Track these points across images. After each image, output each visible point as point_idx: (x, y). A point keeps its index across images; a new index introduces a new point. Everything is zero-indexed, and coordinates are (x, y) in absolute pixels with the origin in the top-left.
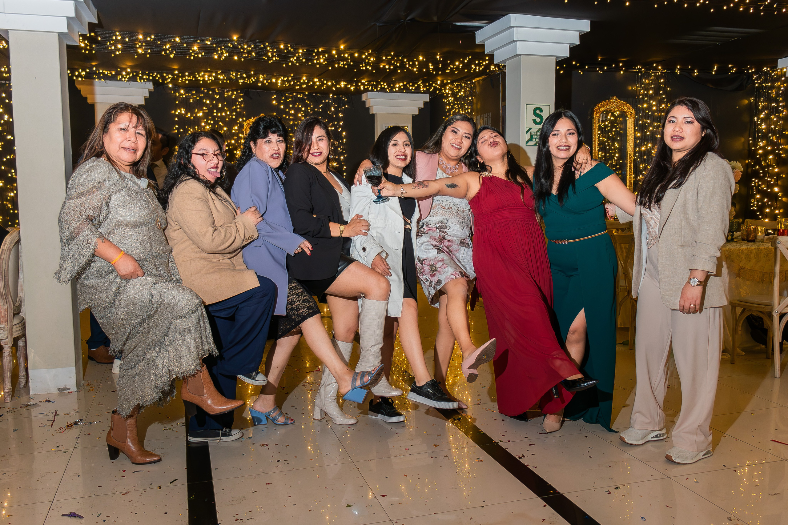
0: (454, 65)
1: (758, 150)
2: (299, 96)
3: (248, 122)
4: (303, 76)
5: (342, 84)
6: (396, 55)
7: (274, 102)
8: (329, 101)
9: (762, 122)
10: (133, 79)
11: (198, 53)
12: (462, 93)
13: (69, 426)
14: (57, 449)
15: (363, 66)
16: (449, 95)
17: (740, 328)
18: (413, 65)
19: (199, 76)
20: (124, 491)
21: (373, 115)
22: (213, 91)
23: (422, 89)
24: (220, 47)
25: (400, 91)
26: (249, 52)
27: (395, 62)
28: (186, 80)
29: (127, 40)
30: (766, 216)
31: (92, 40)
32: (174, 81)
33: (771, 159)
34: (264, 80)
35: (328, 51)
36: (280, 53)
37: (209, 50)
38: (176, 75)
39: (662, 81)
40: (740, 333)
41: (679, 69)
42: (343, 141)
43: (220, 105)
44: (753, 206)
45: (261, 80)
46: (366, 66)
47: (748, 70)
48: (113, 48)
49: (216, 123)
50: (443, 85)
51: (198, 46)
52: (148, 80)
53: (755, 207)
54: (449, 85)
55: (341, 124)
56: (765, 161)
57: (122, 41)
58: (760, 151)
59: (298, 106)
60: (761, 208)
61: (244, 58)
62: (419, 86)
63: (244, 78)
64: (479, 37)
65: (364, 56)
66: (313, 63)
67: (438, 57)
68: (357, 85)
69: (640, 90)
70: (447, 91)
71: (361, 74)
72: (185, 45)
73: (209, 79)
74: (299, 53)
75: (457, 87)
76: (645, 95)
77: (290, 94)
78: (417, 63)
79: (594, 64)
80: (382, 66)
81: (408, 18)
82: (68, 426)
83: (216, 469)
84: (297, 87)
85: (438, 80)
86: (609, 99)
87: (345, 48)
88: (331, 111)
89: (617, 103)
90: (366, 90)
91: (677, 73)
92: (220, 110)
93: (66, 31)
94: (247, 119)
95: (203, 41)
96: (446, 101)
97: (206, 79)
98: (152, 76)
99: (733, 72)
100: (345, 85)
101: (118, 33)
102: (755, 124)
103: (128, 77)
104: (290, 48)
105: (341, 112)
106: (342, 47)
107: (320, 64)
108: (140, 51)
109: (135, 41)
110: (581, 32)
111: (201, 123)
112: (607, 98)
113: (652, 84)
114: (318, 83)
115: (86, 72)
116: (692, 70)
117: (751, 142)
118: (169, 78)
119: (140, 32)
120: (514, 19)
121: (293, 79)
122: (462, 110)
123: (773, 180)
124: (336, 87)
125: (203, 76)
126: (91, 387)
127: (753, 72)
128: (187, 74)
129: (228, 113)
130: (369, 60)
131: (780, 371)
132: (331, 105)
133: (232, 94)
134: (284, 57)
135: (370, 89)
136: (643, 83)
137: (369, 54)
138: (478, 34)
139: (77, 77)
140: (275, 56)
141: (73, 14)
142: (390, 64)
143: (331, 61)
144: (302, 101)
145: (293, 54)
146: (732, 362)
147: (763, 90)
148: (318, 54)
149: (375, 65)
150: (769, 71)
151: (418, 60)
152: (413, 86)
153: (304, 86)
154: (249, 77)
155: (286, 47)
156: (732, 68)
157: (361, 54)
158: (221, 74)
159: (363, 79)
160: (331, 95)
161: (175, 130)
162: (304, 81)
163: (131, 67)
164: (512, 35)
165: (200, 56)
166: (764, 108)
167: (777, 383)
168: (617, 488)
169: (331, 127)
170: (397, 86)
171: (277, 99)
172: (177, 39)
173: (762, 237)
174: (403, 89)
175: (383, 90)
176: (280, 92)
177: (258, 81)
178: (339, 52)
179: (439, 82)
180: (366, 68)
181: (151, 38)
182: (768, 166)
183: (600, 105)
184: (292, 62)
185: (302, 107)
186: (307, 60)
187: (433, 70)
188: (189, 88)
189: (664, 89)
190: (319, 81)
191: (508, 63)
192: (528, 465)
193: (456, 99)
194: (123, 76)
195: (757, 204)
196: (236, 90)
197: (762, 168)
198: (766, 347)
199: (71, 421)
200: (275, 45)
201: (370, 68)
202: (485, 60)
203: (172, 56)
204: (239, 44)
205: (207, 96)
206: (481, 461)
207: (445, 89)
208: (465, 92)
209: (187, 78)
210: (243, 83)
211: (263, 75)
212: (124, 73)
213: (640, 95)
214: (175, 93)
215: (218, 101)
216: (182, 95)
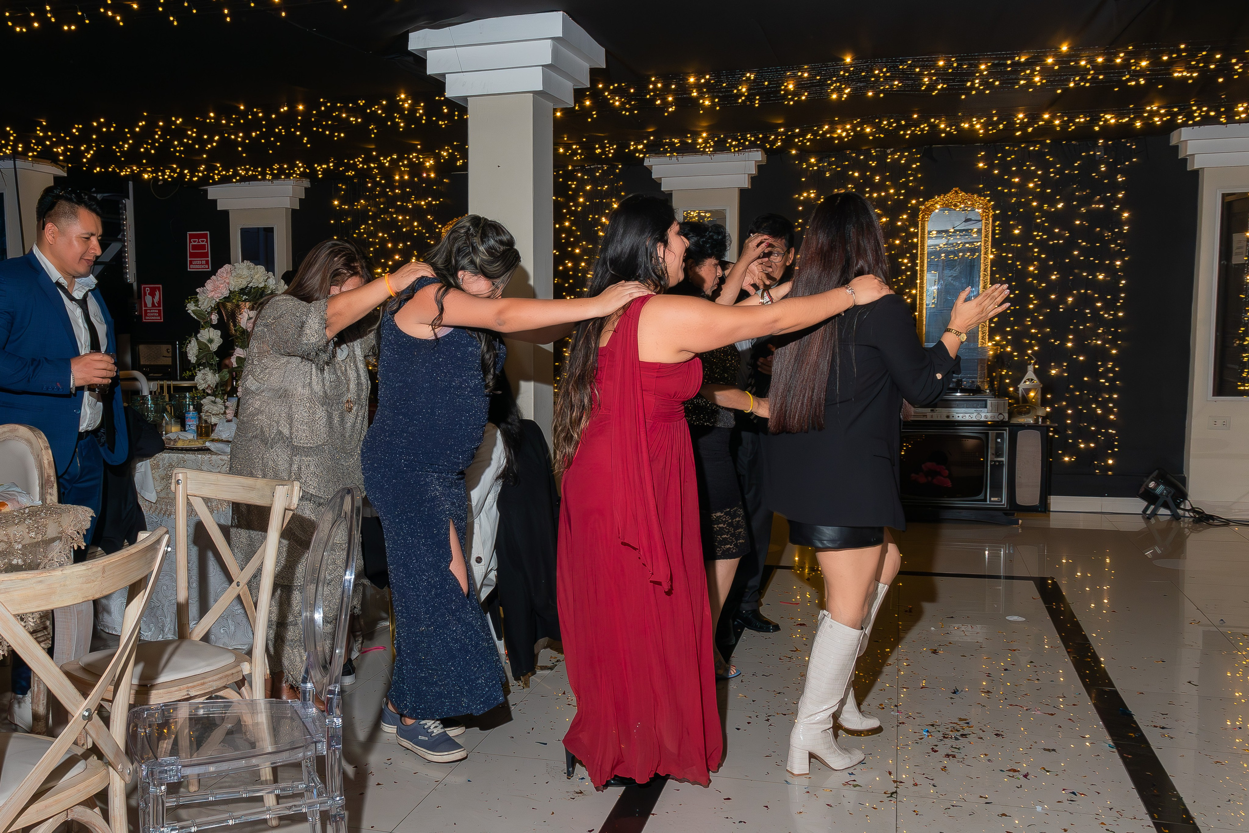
2: (1032, 148)
3: (928, 204)
4: (1015, 112)
7: (981, 165)
8: (1095, 154)
21: (1196, 173)
22: (868, 153)
34: (947, 126)
35: (1039, 60)
42: (1121, 229)
43: (877, 178)
45: (942, 126)
59: (1029, 167)
65: (1118, 61)
73: (846, 136)
74: (980, 71)
84: (1018, 133)
87: (1072, 48)
88: (1099, 172)
92: (877, 187)
94: (928, 199)
97: (843, 135)
105: (1122, 172)
106: (1064, 48)
107: (1034, 86)
108: (705, 102)
114: (1054, 122)
125: (832, 131)
129: (891, 191)
132: (1098, 162)
133: (901, 157)
143: (1053, 77)
144: (1038, 158)
153: (1029, 130)
157: (1110, 56)
162: (1021, 120)
169: (1099, 203)
171: (989, 159)
176: (989, 146)
178: (1063, 60)
185: (1038, 169)
188: (824, 153)
196: (908, 149)
205: (856, 165)
209: (808, 137)
214: (801, 163)
215: (874, 171)
216: (813, 165)
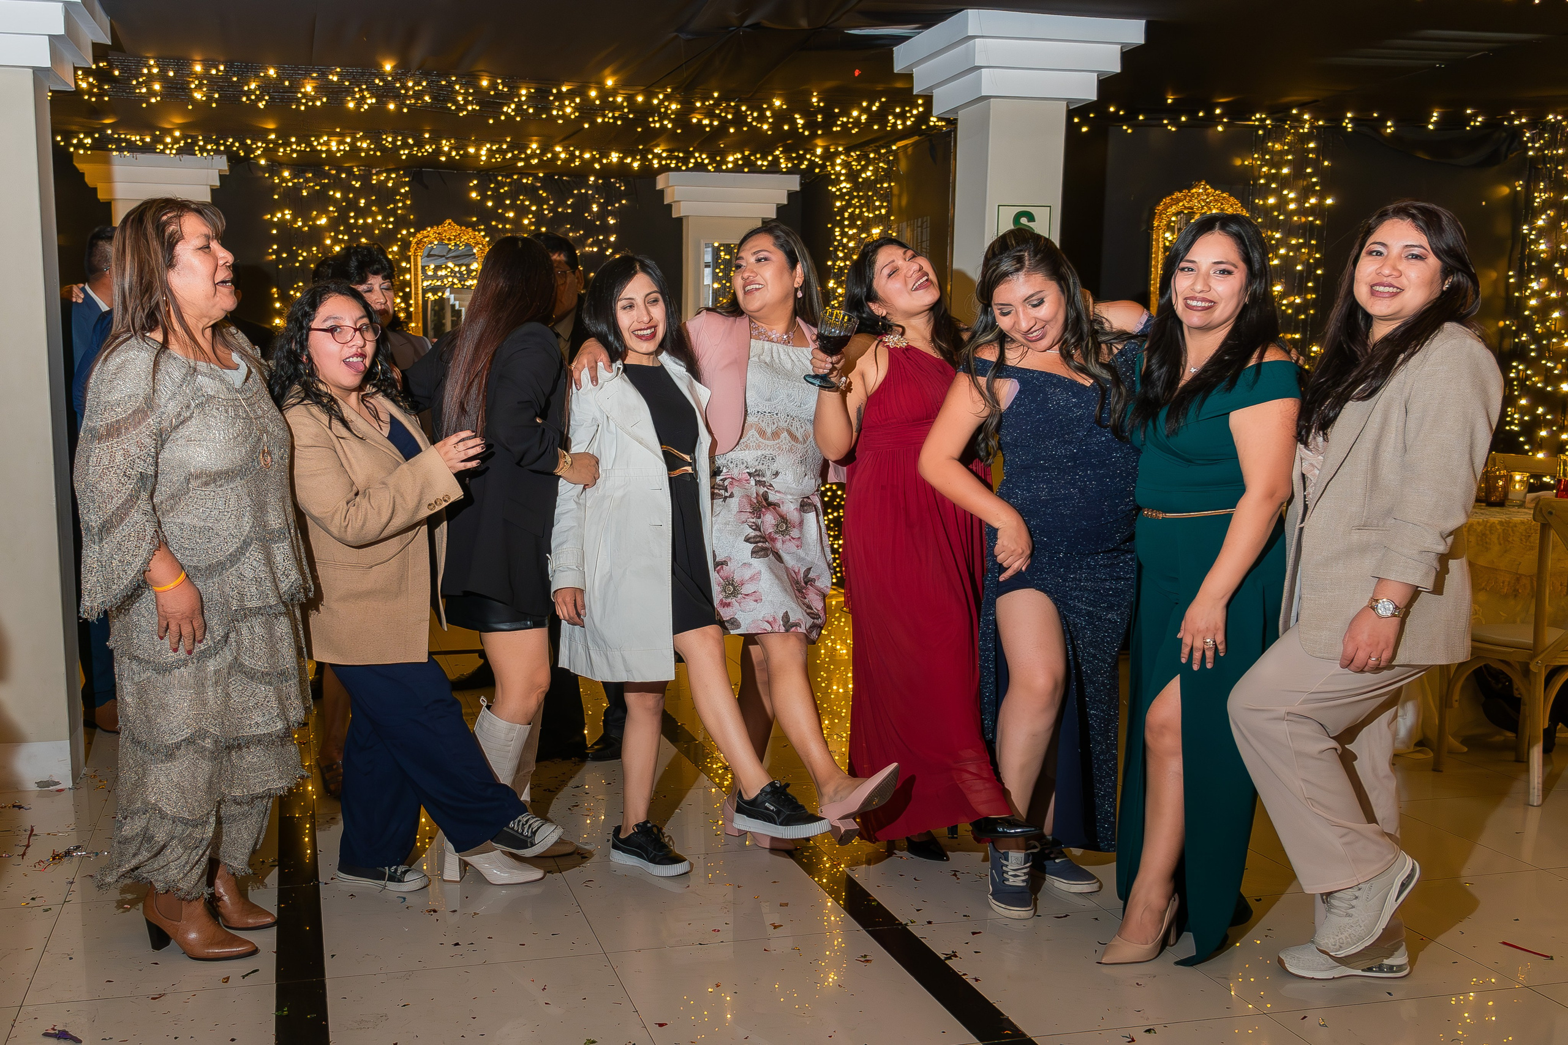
0: (849, 116)
1: (1529, 298)
2: (525, 181)
3: (419, 236)
4: (531, 141)
5: (614, 157)
6: (725, 97)
7: (474, 195)
8: (586, 192)
9: (1540, 235)
10: (187, 150)
11: (313, 99)
12: (869, 173)
13: (56, 857)
14: (32, 903)
15: (654, 122)
16: (842, 178)
17: (1456, 696)
18: (762, 118)
19: (319, 144)
20: (155, 994)
22: (349, 171)
23: (783, 166)
24: (359, 86)
25: (737, 169)
26: (418, 95)
27: (721, 111)
28: (293, 151)
29: (171, 74)
30: (1538, 445)
31: (102, 76)
32: (267, 152)
33: (1556, 319)
34: (451, 149)
35: (581, 91)
36: (481, 97)
37: (336, 94)
38: (271, 141)
39: (1312, 145)
40: (1456, 705)
41: (1351, 120)
43: (362, 202)
44: (1511, 423)
45: (446, 149)
46: (661, 120)
47: (1511, 119)
48: (144, 90)
49: (354, 238)
50: (829, 156)
51: (314, 85)
52: (217, 152)
53: (1516, 425)
54: (842, 157)
55: (612, 239)
56: (1543, 323)
57: (162, 77)
58: (1533, 302)
59: (523, 201)
60: (1529, 429)
61: (408, 106)
62: (776, 159)
63: (410, 147)
64: (902, 58)
65: (655, 102)
66: (550, 115)
67: (814, 100)
68: (644, 158)
69: (1261, 166)
70: (838, 168)
71: (652, 136)
72: (287, 83)
73: (339, 150)
74: (519, 96)
75: (858, 160)
76: (1270, 178)
77: (507, 176)
78: (768, 114)
79: (1158, 110)
80: (695, 120)
81: (747, 23)
82: (54, 859)
83: (333, 956)
84: (521, 164)
85: (817, 146)
86: (1190, 188)
87: (616, 83)
88: (590, 211)
89: (1208, 195)
90: (665, 169)
91: (1346, 127)
92: (362, 213)
93: (46, 63)
94: (418, 231)
95: (323, 75)
96: (834, 189)
97: (334, 148)
98: (224, 144)
99: (1478, 124)
100: (621, 159)
101: (152, 62)
102: (1524, 241)
103: (176, 146)
104: (500, 87)
105: (614, 214)
106: (610, 83)
107: (564, 117)
108: (198, 96)
109: (188, 76)
110: (1123, 45)
111: (324, 239)
112: (1186, 184)
113: (1288, 152)
114: (563, 156)
115: (93, 139)
116: (1382, 120)
117: (1512, 280)
118: (258, 148)
119: (198, 58)
120: (975, 19)
121: (511, 148)
122: (868, 211)
123: (1559, 366)
124: (601, 163)
125: (327, 143)
126: (100, 781)
127: (1522, 125)
128: (293, 139)
129: (379, 218)
130: (667, 108)
131: (1541, 793)
132: (592, 199)
133: (388, 178)
134: (491, 104)
135: (673, 166)
136: (1267, 151)
137: (667, 97)
138: (899, 51)
139: (77, 147)
140: (471, 103)
141: (61, 31)
142: (710, 114)
143: (587, 111)
144: (531, 192)
145: (508, 98)
146: (1437, 768)
147: (1545, 164)
148: (560, 96)
149: (681, 119)
150: (1561, 121)
151: (771, 106)
152: (764, 158)
153: (535, 161)
154: (420, 144)
155: (493, 85)
156: (1474, 116)
157: (650, 95)
158: (362, 139)
159: (657, 145)
160: (592, 179)
161: (271, 254)
162: (533, 152)
163: (180, 127)
164: (971, 54)
165: (318, 103)
166: (1546, 205)
167: (1534, 817)
168: (1149, 1031)
169: (591, 245)
170: (730, 158)
171: (481, 189)
172: (272, 72)
173: (1521, 497)
174: (743, 166)
175: (700, 167)
176: (487, 174)
177: (438, 151)
178: (604, 94)
179: (819, 151)
180: (662, 125)
181: (218, 70)
182: (1549, 334)
183: (1167, 200)
184: (507, 114)
185: (531, 204)
186: (538, 112)
187: (804, 127)
188: (300, 166)
189: (1315, 163)
190: (566, 149)
191: (962, 116)
192: (964, 975)
193: (857, 186)
194: (166, 145)
195: (1521, 419)
196: (396, 170)
197: (1536, 338)
198: (1517, 737)
199: (61, 850)
200: (470, 80)
201: (670, 126)
202: (917, 106)
203: (261, 105)
204: (395, 80)
205: (337, 184)
206: (867, 961)
207: (833, 165)
208: (876, 172)
209: (295, 147)
210: (409, 155)
211: (448, 140)
212: (168, 140)
213: (1260, 177)
214: (271, 177)
215: (359, 193)
216: (286, 181)
